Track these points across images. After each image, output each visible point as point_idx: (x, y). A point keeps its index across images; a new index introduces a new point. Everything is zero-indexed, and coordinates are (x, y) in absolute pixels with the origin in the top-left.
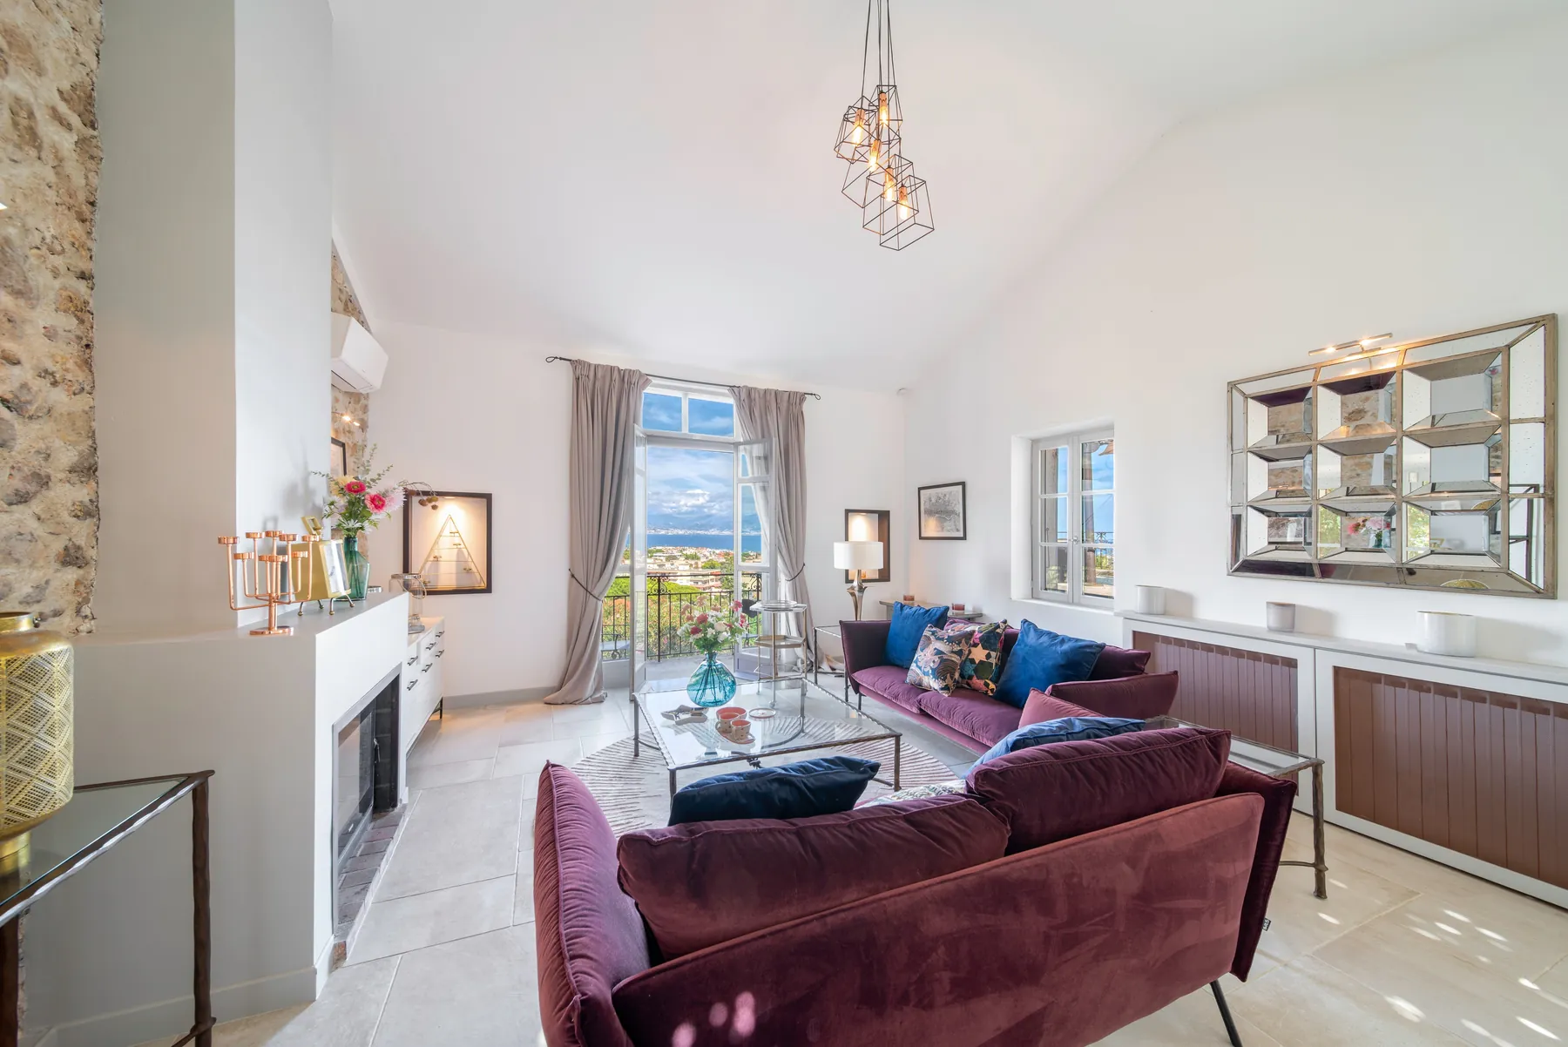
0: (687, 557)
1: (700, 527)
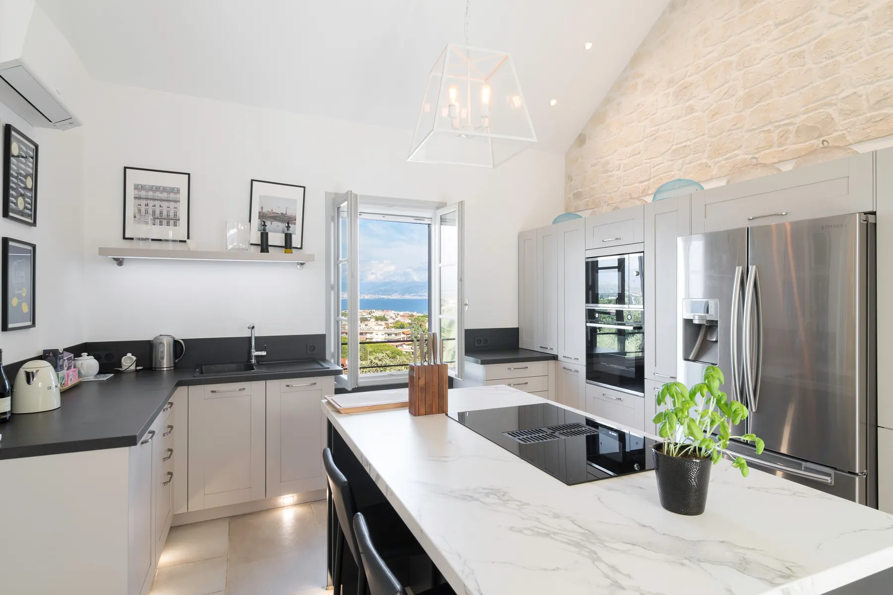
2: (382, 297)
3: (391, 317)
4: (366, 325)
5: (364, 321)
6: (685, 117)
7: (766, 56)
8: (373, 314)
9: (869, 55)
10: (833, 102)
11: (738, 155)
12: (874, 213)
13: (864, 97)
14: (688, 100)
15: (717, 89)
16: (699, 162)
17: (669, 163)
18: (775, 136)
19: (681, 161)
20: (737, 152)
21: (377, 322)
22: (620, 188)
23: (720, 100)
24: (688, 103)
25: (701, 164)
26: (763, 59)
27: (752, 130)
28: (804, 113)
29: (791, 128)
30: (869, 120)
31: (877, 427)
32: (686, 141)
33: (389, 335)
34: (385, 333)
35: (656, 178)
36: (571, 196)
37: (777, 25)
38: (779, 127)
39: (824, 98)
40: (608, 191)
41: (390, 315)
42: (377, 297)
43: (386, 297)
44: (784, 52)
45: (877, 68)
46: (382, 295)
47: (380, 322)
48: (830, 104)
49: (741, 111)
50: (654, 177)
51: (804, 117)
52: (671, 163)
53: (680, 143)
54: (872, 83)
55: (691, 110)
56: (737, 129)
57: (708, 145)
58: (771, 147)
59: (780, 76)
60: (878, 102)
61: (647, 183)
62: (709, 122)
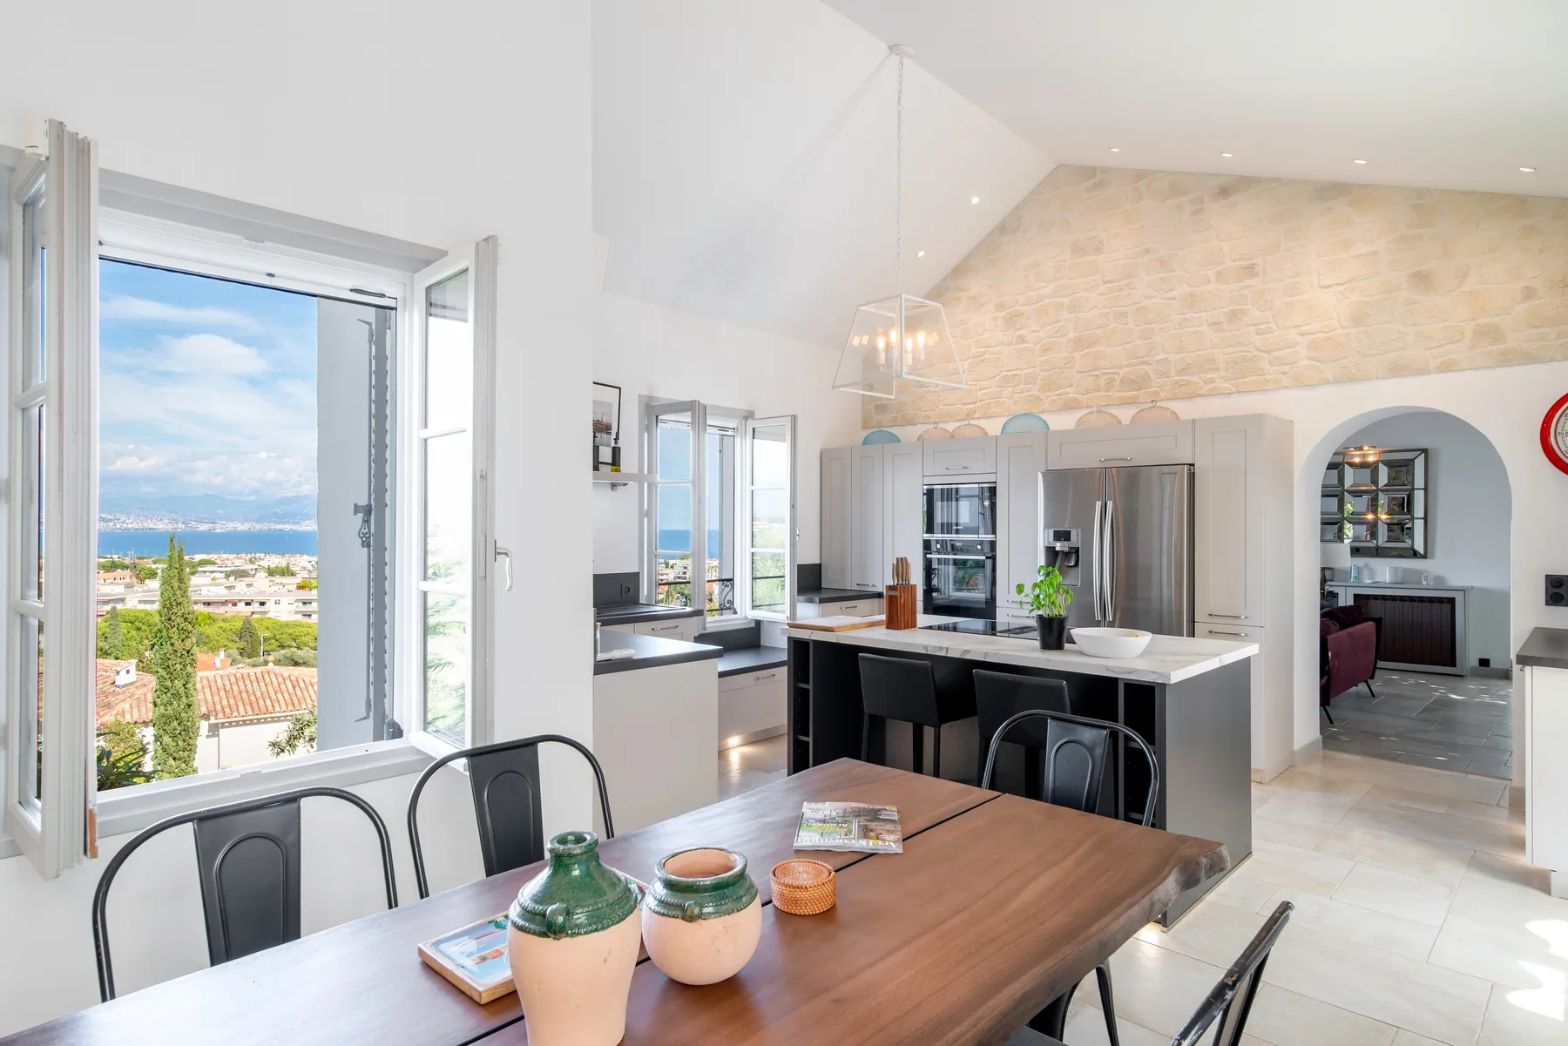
0: (271, 572)
1: (281, 518)
2: (279, 527)
3: (304, 568)
4: (249, 585)
5: (241, 576)
6: (1015, 345)
7: (1095, 307)
8: (261, 563)
9: (1176, 329)
10: (1150, 362)
11: (1069, 393)
12: (1193, 465)
13: (1173, 363)
14: (1018, 329)
15: (1049, 325)
16: (1031, 393)
17: (997, 389)
18: (1102, 381)
19: (1011, 389)
20: (1068, 390)
21: (272, 578)
22: (938, 406)
23: (1052, 337)
24: (1019, 333)
25: (1031, 396)
26: (1091, 309)
27: (1081, 372)
28: (1127, 366)
29: (1116, 377)
30: (1176, 382)
31: (1194, 622)
32: (1017, 369)
33: (305, 603)
34: (297, 601)
35: (983, 402)
36: (871, 407)
37: (1106, 282)
38: (1106, 374)
39: (1143, 357)
40: (923, 408)
41: (301, 565)
42: (265, 528)
43: (287, 527)
44: (1111, 308)
45: (1182, 342)
46: (278, 523)
47: (278, 579)
48: (1147, 363)
49: (1072, 352)
50: (980, 401)
51: (1126, 370)
52: (1000, 389)
53: (1011, 371)
54: (1178, 353)
55: (1022, 340)
56: (1067, 368)
57: (1040, 378)
58: (1099, 390)
59: (1107, 328)
60: (1183, 370)
61: (973, 406)
62: (1041, 356)
